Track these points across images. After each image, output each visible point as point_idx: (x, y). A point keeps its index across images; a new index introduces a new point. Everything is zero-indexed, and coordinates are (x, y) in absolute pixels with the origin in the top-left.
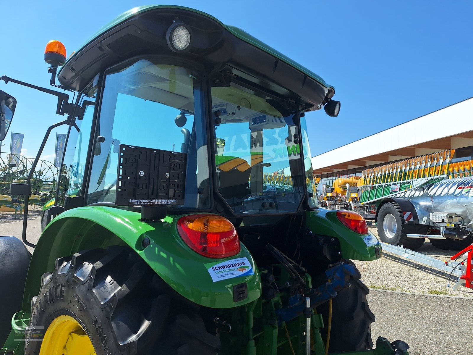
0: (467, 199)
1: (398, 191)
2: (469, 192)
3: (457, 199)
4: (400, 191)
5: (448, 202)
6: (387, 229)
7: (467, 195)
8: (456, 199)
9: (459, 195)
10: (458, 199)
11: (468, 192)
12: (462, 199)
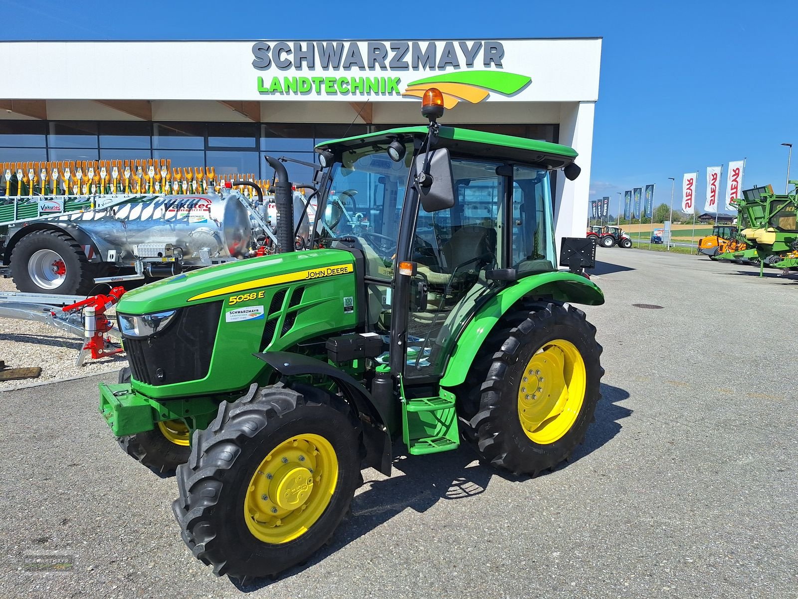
0: (187, 225)
1: (61, 212)
2: (189, 216)
3: (170, 226)
4: (64, 212)
5: (155, 229)
6: (36, 276)
7: (185, 220)
8: (168, 225)
9: (174, 219)
10: (172, 225)
11: (187, 216)
12: (178, 225)
